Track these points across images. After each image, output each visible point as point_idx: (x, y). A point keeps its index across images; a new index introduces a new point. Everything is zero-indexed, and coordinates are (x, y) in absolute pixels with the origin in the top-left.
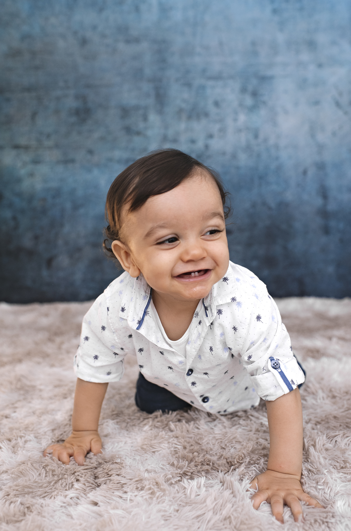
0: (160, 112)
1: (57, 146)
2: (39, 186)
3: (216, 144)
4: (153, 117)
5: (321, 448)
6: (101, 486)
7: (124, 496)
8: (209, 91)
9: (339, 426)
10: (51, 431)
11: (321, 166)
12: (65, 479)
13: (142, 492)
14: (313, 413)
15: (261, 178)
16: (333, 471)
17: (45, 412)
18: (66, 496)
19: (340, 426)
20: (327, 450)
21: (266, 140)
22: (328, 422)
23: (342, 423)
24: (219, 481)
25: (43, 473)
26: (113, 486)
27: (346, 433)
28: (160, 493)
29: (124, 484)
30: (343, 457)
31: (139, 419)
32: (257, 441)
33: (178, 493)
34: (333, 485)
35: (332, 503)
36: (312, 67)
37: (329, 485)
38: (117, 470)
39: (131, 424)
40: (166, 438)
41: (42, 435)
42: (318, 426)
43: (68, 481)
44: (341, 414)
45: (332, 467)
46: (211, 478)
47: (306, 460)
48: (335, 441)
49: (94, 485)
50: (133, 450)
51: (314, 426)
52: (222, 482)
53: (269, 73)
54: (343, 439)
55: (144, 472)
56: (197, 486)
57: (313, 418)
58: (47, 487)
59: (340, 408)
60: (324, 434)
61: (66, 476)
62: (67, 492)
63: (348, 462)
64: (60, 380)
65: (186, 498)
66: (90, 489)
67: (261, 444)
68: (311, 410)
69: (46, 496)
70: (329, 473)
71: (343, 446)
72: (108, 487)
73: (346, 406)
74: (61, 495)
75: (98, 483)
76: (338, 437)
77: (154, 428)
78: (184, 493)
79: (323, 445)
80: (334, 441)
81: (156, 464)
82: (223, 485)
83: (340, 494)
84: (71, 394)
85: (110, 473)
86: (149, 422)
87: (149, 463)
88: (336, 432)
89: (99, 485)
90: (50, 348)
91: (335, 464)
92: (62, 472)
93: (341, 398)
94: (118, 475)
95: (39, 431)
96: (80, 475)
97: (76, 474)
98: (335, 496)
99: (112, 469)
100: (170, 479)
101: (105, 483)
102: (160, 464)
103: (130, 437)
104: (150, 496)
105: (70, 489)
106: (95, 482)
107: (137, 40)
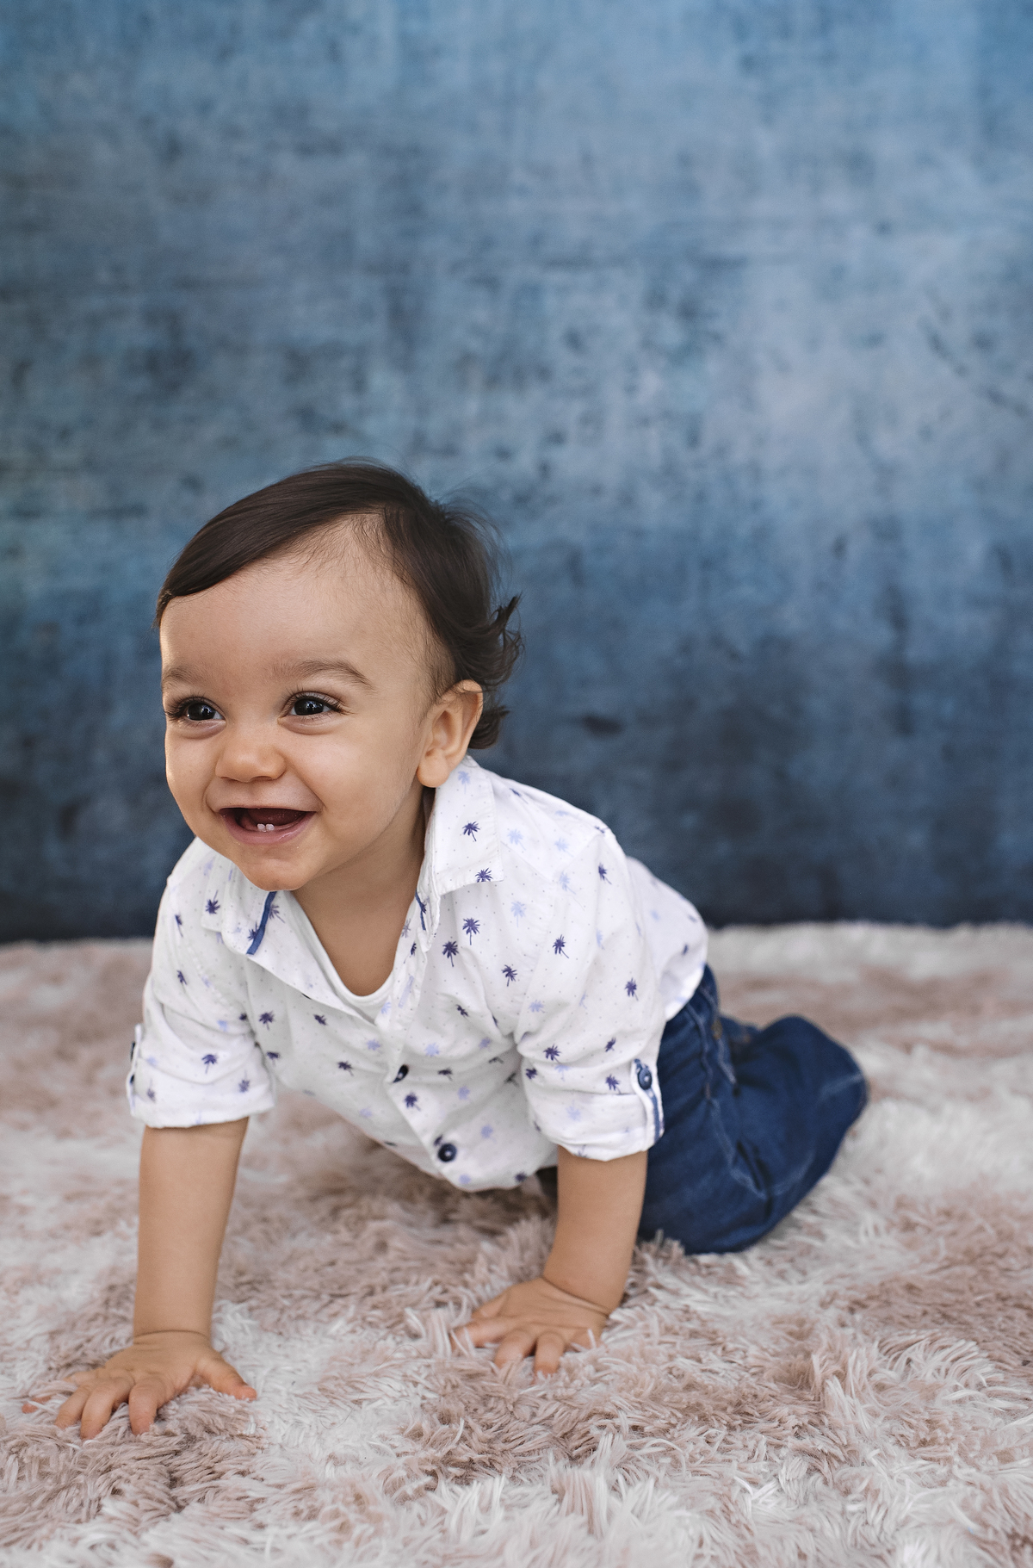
0: (405, 364)
1: (90, 465)
2: (35, 587)
3: (572, 462)
4: (382, 380)
5: (862, 1385)
6: (187, 1508)
7: (256, 1537)
8: (550, 302)
9: (919, 1314)
10: (46, 1337)
11: (887, 530)
12: (79, 1487)
13: (310, 1525)
14: (842, 1276)
15: (707, 564)
16: (895, 1455)
17: (33, 1277)
18: (75, 1541)
19: (925, 1313)
20: (880, 1388)
21: (721, 451)
22: (888, 1303)
23: (929, 1305)
24: (548, 1489)
25: (10, 1470)
26: (221, 1507)
27: (940, 1334)
28: (365, 1526)
29: (258, 1500)
30: (926, 1408)
31: (318, 1297)
32: (670, 1364)
33: (423, 1524)
34: (892, 1497)
35: (886, 1553)
36: (860, 233)
37: (880, 1499)
38: (241, 1458)
39: (293, 1313)
40: (398, 1359)
41: (19, 1349)
42: (858, 1317)
43: (86, 1494)
44: (928, 1278)
45: (892, 1440)
46: (525, 1480)
47: (815, 1421)
48: (905, 1362)
49: (165, 1504)
50: (296, 1396)
51: (846, 1316)
52: (559, 1492)
53: (731, 249)
54: (930, 1356)
55: (324, 1463)
56: (479, 1504)
57: (842, 1293)
58: (21, 1511)
59: (925, 1260)
60: (873, 1341)
61: (81, 1479)
62: (81, 1529)
63: (943, 1428)
64: (86, 1179)
65: (443, 1540)
66: (152, 1518)
67: (680, 1373)
68: (839, 1268)
69: (19, 1539)
70: (883, 1460)
71: (929, 1375)
72: (207, 1512)
73: (943, 1253)
74: (62, 1537)
75: (179, 1499)
76: (914, 1350)
77: (363, 1328)
78: (440, 1526)
79: (870, 1375)
80: (902, 1359)
81: (363, 1437)
82: (560, 1501)
83: (912, 1524)
84: (113, 1222)
85: (218, 1468)
86: (346, 1307)
87: (340, 1436)
88: (908, 1334)
89: (182, 1504)
90: (59, 1081)
91: (901, 1432)
92: (71, 1465)
93: (929, 1230)
94: (242, 1473)
95: (10, 1338)
96: (126, 1476)
97: (113, 1474)
98: (897, 1530)
99: (227, 1456)
100: (401, 1481)
101: (201, 1500)
102: (374, 1437)
103: (287, 1356)
104: (334, 1536)
105: (92, 1517)
106: (169, 1495)
107: (334, 147)
